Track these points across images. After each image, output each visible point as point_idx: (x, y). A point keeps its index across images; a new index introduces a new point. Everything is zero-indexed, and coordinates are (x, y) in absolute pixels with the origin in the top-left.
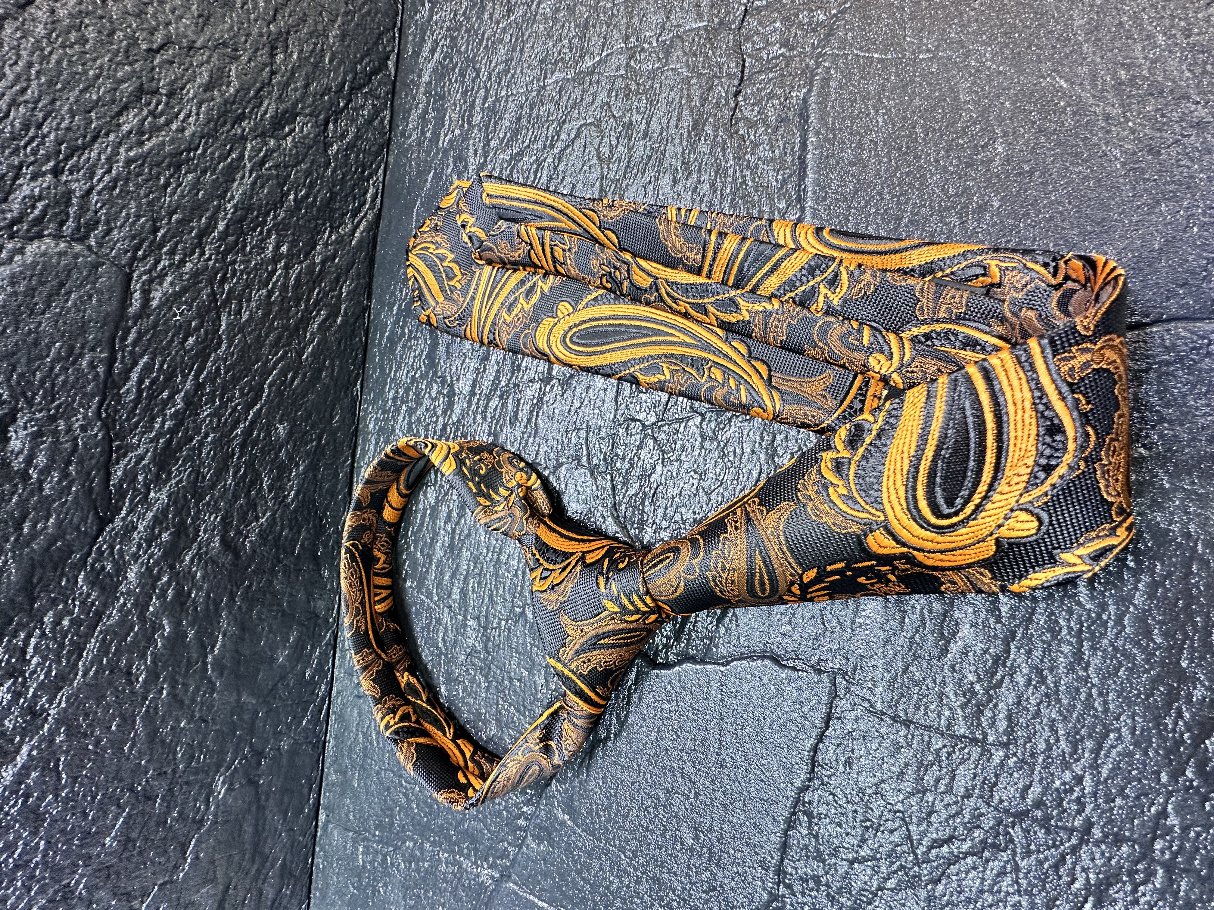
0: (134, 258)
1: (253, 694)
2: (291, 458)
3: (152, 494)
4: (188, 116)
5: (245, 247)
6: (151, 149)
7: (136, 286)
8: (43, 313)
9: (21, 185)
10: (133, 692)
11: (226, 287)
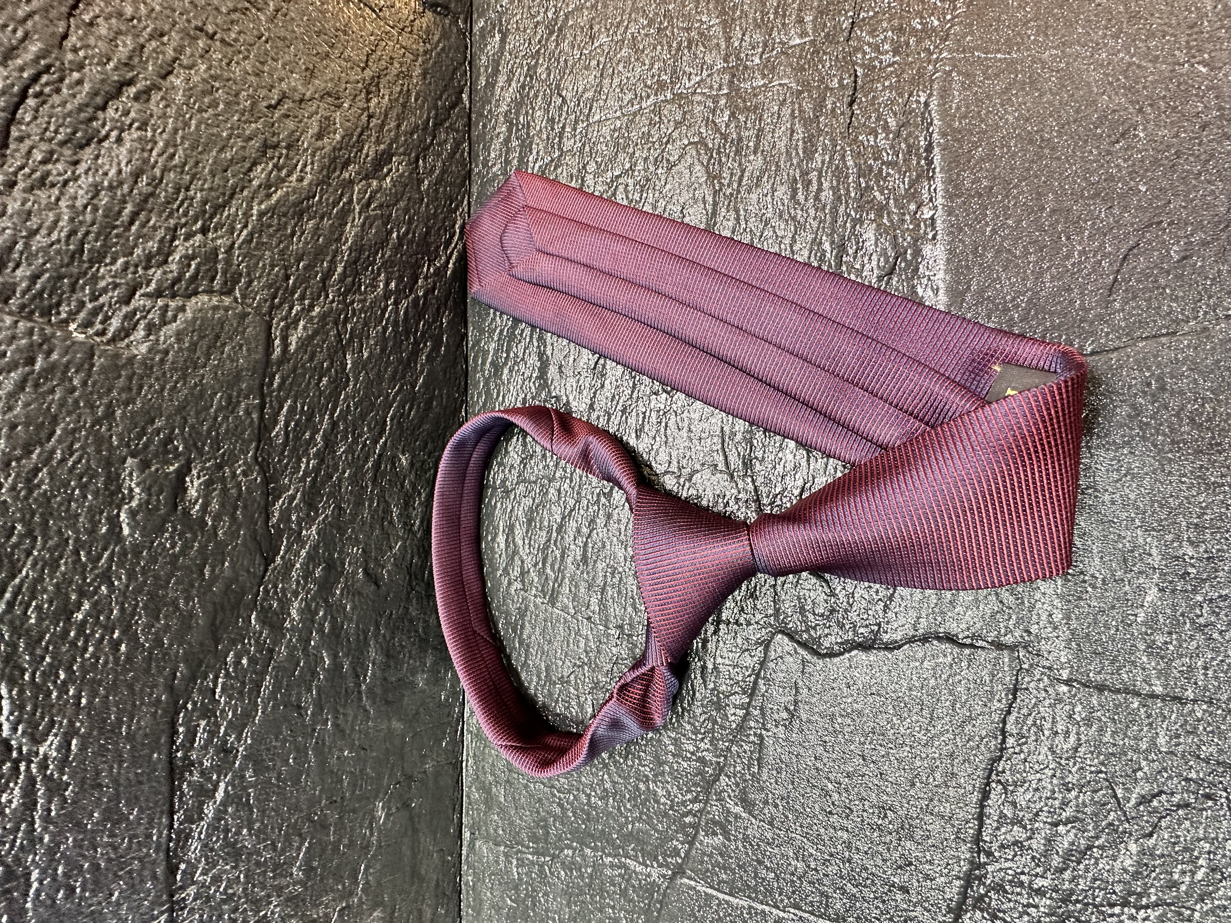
0: (272, 307)
1: (400, 720)
2: (414, 487)
3: (304, 532)
4: (305, 165)
5: (360, 286)
6: (278, 201)
7: (276, 332)
8: (205, 366)
9: (177, 246)
10: (304, 726)
11: (349, 327)
